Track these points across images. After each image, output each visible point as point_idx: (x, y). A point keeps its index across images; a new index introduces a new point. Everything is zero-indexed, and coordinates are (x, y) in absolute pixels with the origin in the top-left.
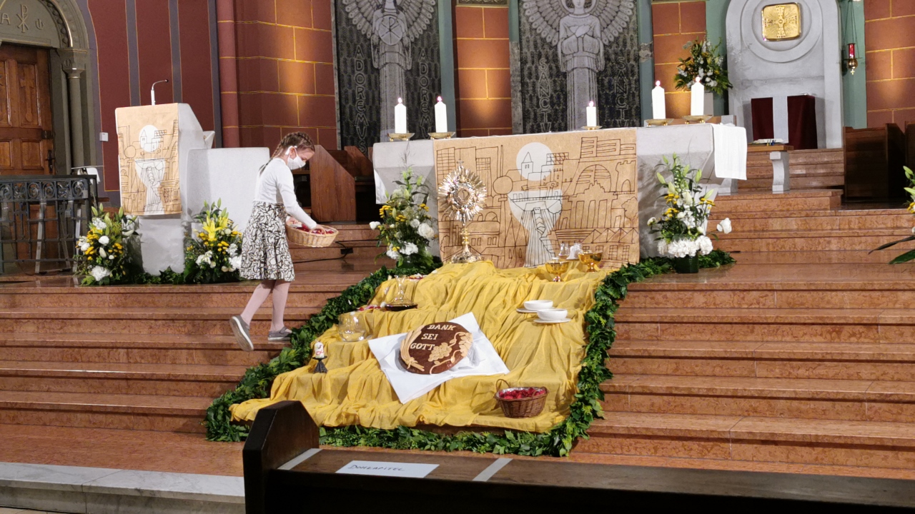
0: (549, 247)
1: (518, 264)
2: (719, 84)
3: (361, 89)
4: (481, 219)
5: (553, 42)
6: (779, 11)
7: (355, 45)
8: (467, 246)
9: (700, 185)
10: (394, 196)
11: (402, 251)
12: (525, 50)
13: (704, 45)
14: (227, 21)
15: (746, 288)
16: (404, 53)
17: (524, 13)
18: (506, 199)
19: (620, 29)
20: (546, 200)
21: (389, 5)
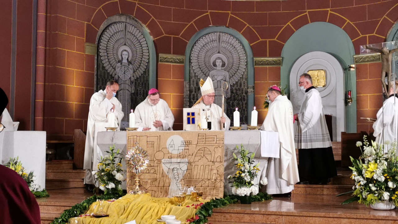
0: (180, 188)
1: (165, 196)
4: (147, 171)
6: (315, 73)
7: (106, 80)
8: (138, 186)
9: (255, 160)
10: (105, 158)
11: (107, 187)
12: (192, 86)
14: (41, 65)
15: (269, 213)
16: (131, 84)
17: (192, 68)
18: (160, 162)
19: (238, 78)
20: (180, 164)
21: (125, 61)
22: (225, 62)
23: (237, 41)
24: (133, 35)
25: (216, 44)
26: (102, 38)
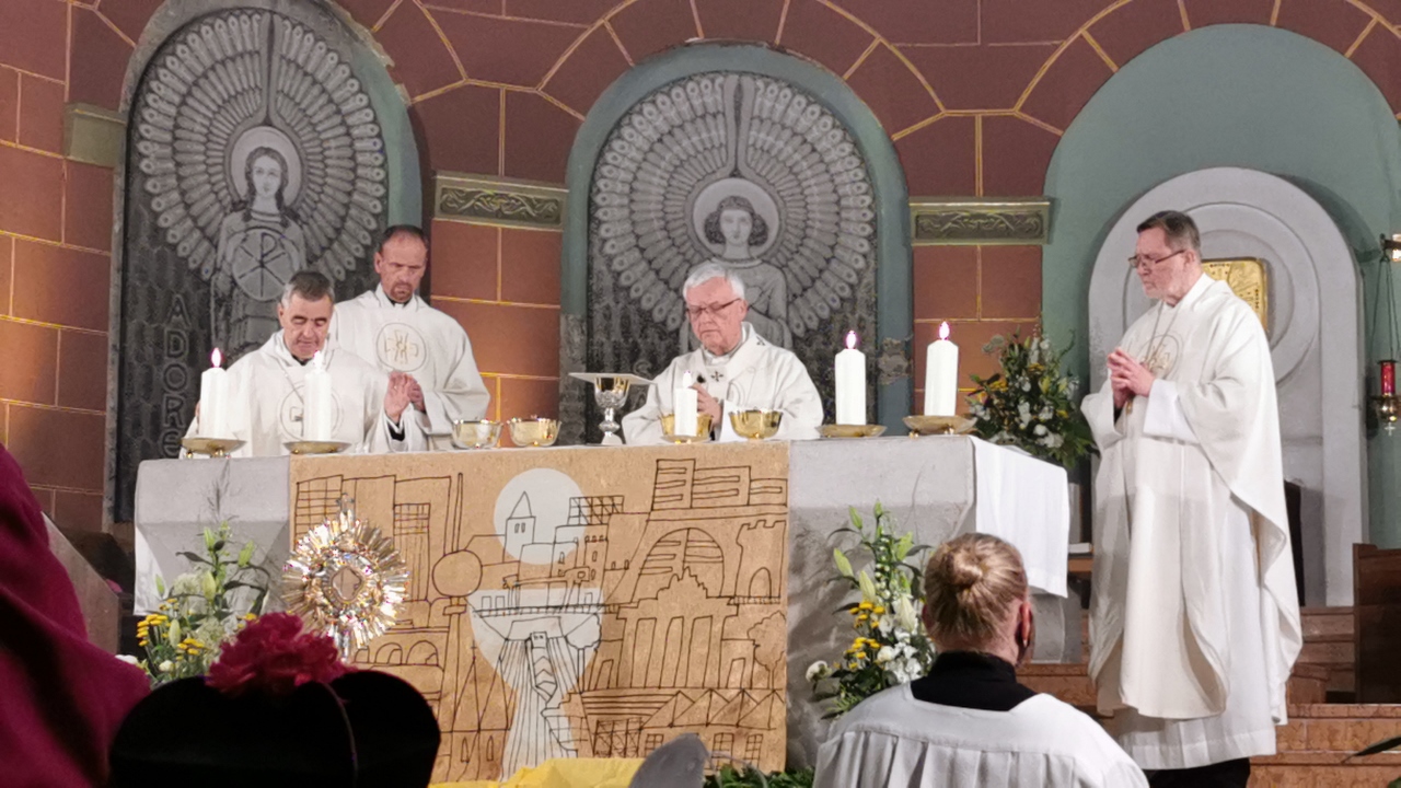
0: (564, 736)
1: (483, 776)
2: (1067, 445)
3: (177, 404)
4: (395, 657)
5: (669, 322)
7: (169, 294)
10: (179, 590)
12: (599, 337)
13: (1034, 346)
17: (602, 248)
18: (461, 609)
19: (834, 301)
20: (562, 615)
21: (265, 204)
22: (768, 223)
23: (828, 120)
24: (306, 74)
25: (722, 132)
26: (154, 85)
